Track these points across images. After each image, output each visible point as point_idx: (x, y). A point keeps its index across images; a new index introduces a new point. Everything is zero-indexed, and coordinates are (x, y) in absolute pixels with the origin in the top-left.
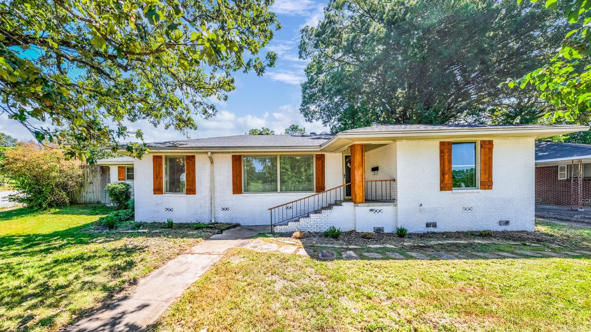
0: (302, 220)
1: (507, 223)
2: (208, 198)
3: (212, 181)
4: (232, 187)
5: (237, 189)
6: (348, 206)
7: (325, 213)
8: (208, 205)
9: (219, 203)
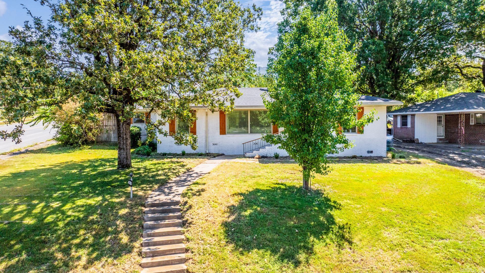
0: (261, 150)
1: (372, 152)
2: (204, 137)
3: (207, 126)
4: (219, 130)
5: (223, 132)
8: (204, 142)
9: (211, 140)
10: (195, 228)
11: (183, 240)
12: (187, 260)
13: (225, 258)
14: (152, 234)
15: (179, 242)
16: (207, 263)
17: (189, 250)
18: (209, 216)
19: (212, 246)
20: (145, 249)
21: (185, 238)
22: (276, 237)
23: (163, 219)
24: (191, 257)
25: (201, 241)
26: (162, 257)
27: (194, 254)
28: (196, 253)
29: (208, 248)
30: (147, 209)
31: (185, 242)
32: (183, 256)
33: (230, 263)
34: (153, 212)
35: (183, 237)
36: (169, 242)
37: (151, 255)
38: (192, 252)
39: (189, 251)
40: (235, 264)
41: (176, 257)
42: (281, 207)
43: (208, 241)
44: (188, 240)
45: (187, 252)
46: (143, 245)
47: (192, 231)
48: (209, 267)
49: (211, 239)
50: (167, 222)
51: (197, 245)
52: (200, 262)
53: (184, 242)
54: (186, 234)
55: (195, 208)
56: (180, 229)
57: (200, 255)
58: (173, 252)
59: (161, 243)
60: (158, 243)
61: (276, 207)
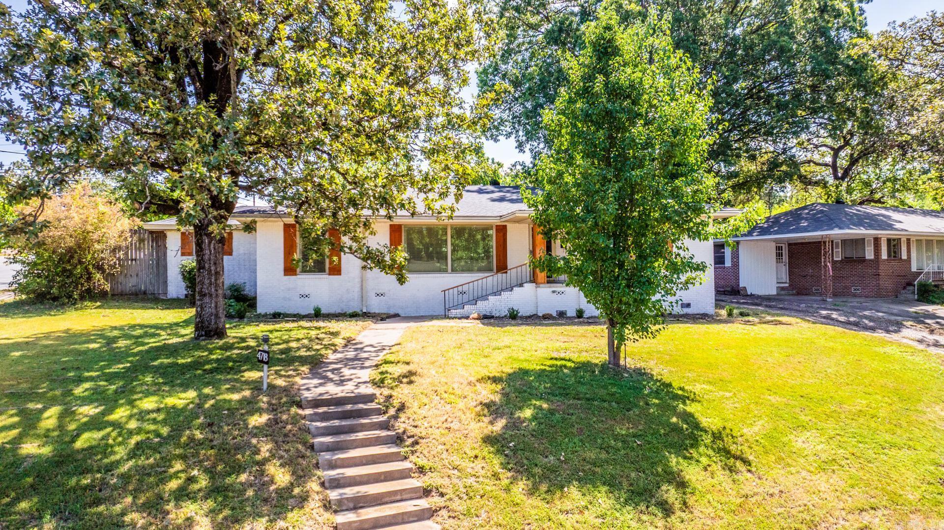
0: (479, 303)
1: (688, 305)
2: (358, 280)
6: (529, 287)
7: (505, 295)
8: (357, 289)
10: (430, 445)
11: (410, 470)
12: (436, 511)
13: (519, 501)
14: (339, 463)
15: (404, 475)
16: (484, 515)
17: (431, 491)
18: (449, 420)
19: (481, 479)
20: (334, 495)
21: (414, 467)
22: (603, 456)
23: (352, 430)
24: (443, 504)
25: (453, 472)
26: (376, 508)
27: (448, 497)
28: (452, 496)
29: (474, 484)
30: (308, 412)
31: (416, 475)
32: (424, 503)
33: (533, 512)
34: (325, 417)
35: (406, 465)
36: (382, 478)
37: (351, 505)
38: (442, 495)
39: (433, 494)
40: (545, 514)
41: (409, 506)
42: (588, 399)
43: (469, 470)
44: (421, 470)
45: (427, 496)
46: (327, 485)
47: (425, 452)
48: (492, 522)
49: (472, 465)
50: (361, 435)
51: (446, 478)
52: (467, 514)
53: (413, 475)
54: (413, 458)
55: (413, 406)
56: (394, 450)
57: (460, 498)
58: (399, 497)
59: (365, 479)
60: (358, 479)
61: (578, 399)
